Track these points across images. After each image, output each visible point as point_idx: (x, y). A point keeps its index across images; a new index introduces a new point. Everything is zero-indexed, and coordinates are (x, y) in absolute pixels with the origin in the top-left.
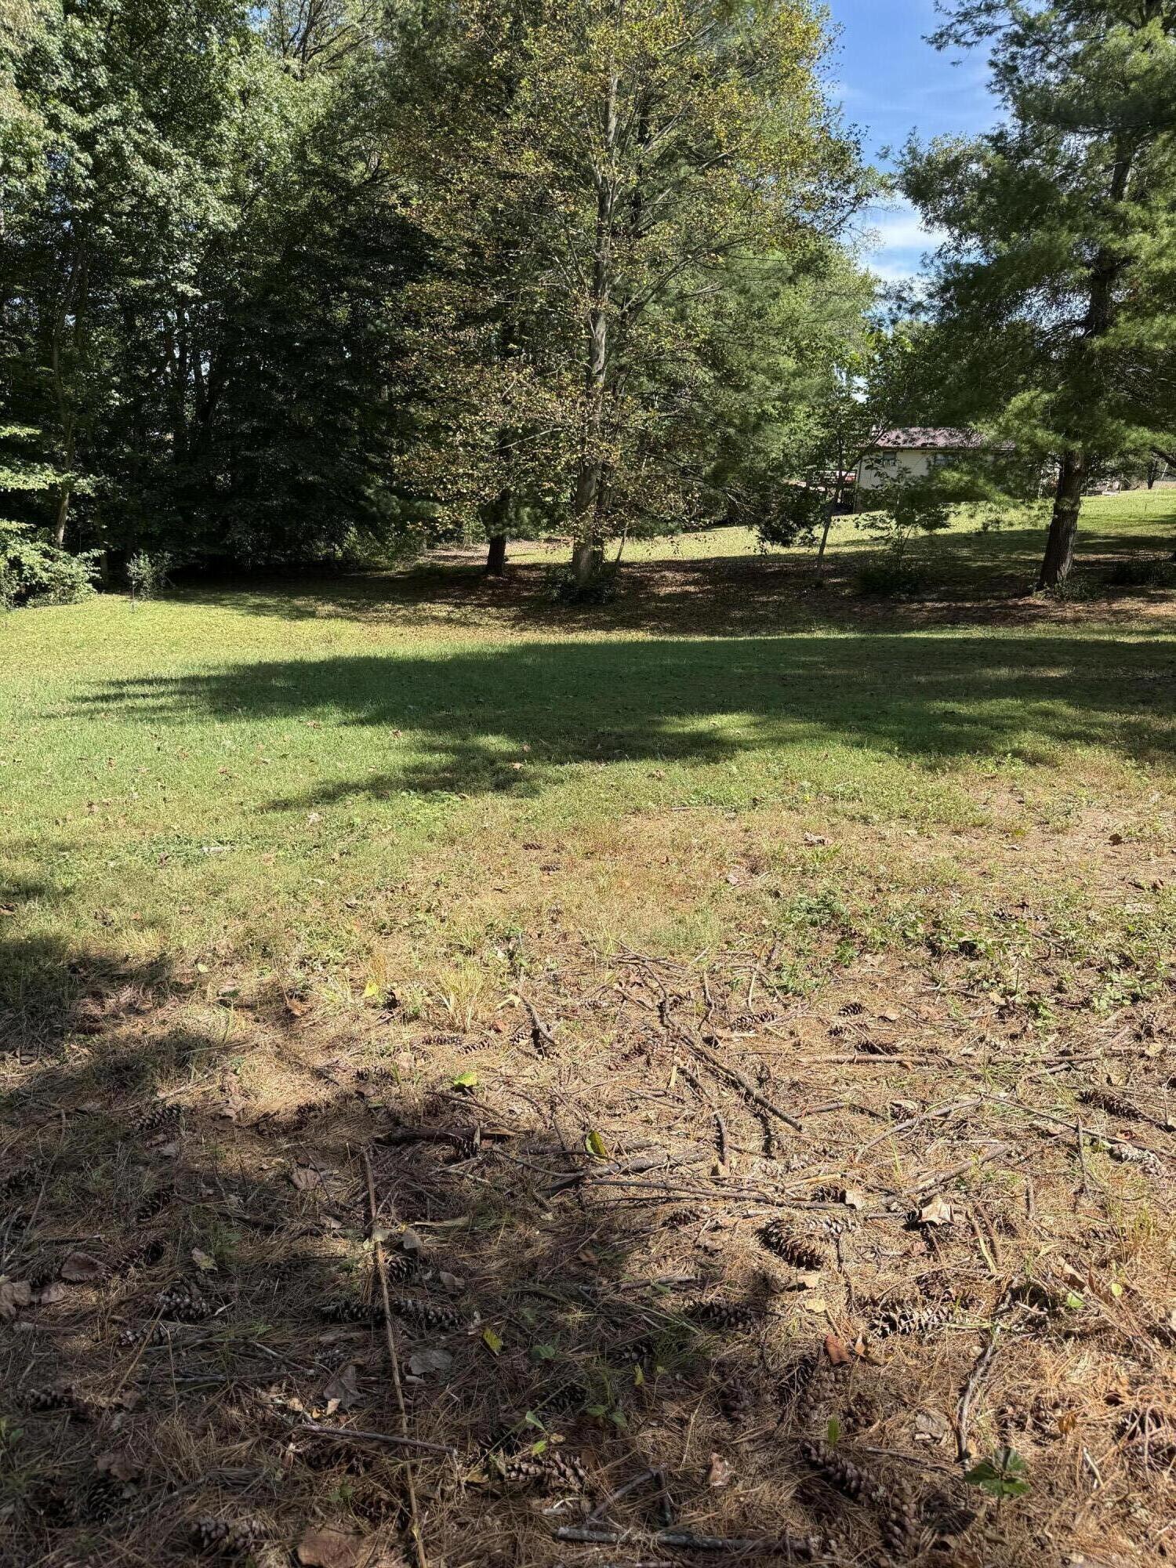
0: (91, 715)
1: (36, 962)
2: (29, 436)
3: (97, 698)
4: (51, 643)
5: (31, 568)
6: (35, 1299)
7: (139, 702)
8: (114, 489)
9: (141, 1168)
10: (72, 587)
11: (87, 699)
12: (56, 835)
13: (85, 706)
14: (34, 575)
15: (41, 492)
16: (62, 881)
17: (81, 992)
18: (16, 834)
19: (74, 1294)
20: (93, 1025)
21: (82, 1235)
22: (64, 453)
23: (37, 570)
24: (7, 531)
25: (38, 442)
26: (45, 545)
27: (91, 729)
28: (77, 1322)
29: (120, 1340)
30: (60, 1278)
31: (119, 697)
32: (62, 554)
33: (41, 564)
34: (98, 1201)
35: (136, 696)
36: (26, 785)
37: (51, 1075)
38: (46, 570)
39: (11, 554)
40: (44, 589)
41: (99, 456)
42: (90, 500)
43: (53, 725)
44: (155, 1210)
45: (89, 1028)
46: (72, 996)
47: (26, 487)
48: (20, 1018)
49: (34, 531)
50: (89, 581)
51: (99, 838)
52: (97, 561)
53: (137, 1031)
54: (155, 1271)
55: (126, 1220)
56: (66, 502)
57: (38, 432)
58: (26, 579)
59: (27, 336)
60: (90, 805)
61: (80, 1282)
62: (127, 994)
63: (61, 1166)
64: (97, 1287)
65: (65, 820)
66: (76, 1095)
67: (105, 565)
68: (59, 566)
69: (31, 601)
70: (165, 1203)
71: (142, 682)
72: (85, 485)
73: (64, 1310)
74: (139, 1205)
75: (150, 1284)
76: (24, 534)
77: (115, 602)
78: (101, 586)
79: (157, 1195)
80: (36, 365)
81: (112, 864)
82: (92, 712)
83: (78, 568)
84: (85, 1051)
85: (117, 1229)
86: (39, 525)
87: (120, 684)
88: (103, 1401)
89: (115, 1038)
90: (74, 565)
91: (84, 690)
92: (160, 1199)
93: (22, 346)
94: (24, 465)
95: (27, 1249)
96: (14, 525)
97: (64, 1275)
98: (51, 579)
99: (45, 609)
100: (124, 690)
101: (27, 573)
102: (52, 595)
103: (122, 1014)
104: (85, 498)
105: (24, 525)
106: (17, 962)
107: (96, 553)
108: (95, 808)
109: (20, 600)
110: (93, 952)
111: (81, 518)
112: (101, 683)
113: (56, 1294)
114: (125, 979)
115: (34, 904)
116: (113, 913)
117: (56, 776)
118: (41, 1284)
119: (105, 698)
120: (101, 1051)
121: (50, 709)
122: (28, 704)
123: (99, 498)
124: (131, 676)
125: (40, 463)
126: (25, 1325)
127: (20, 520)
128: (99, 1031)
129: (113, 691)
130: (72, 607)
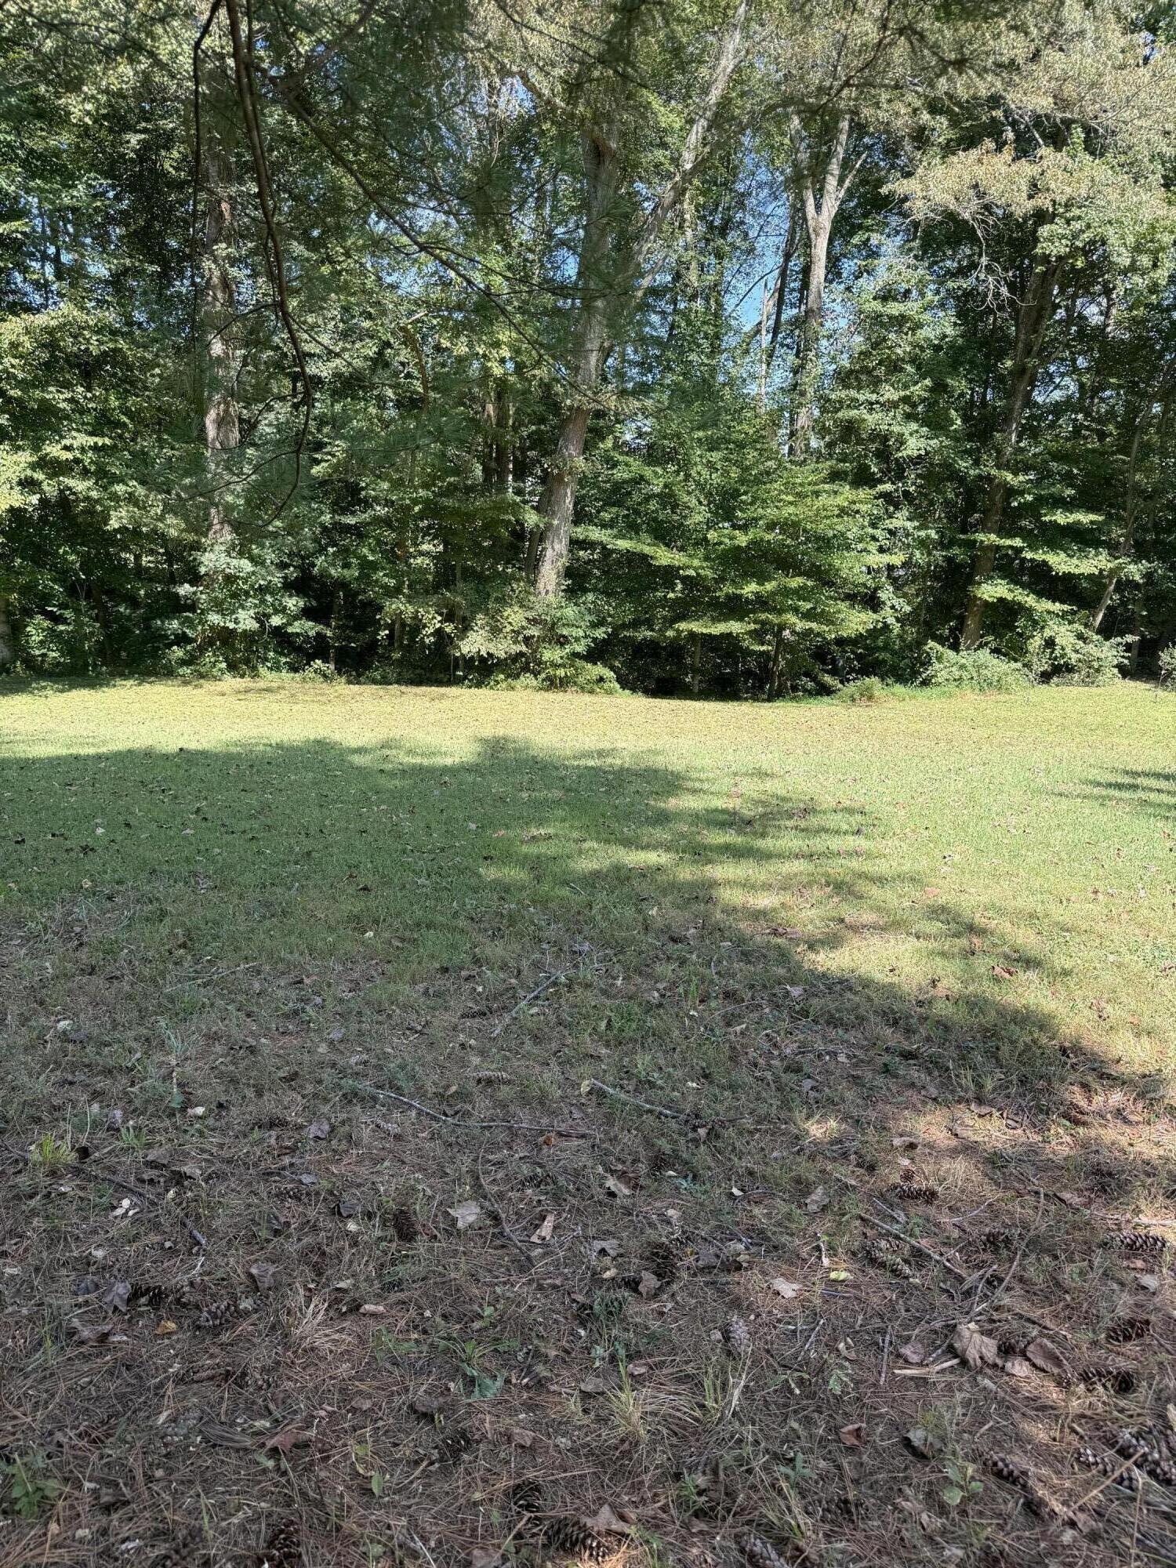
0: (1103, 800)
1: (1031, 1033)
2: (1092, 522)
3: (1110, 785)
4: (1066, 723)
5: (1063, 649)
6: (999, 1362)
7: (1153, 796)
8: (1164, 577)
9: (1115, 1286)
10: (1098, 671)
11: (1099, 784)
12: (1059, 913)
13: (1096, 791)
14: (1063, 656)
15: (1091, 575)
16: (1061, 961)
17: (1071, 1078)
18: (1020, 903)
19: (1036, 1379)
20: (1079, 1116)
21: (1048, 1324)
22: (1122, 540)
23: (1068, 651)
24: (1049, 612)
25: (1099, 529)
26: (1081, 628)
27: (1103, 817)
28: (1037, 1409)
29: (1080, 1454)
30: (1023, 1354)
31: (1134, 787)
32: (1096, 637)
33: (1073, 645)
34: (1068, 1297)
35: (1151, 790)
36: (1033, 858)
37: (1032, 1150)
38: (1077, 652)
39: (1047, 633)
40: (1069, 669)
41: (1156, 542)
42: (1137, 586)
43: (1064, 804)
44: (1127, 1338)
45: (1074, 1117)
46: (1062, 1080)
47: (1077, 571)
48: (1011, 1082)
49: (1074, 613)
50: (1116, 666)
51: (1101, 927)
52: (1128, 647)
53: (1124, 1141)
54: (1122, 1403)
55: (1094, 1332)
56: (1112, 587)
57: (1101, 518)
58: (1055, 659)
59: (1111, 427)
60: (1096, 892)
61: (1044, 1371)
62: (1117, 1098)
63: (1036, 1245)
64: (1059, 1384)
65: (1068, 900)
66: (1055, 1180)
67: (1135, 652)
68: (1090, 648)
69: (1055, 679)
70: (1138, 1335)
71: (1157, 776)
72: (1135, 571)
73: (1026, 1390)
74: (1110, 1324)
75: (1116, 1413)
76: (1063, 616)
77: (1139, 690)
78: (1125, 672)
79: (1131, 1323)
80: (1113, 453)
81: (1111, 958)
82: (1103, 798)
83: (1109, 652)
84: (1068, 1139)
85: (1084, 1337)
86: (1080, 607)
87: (1135, 774)
88: (1058, 1507)
89: (1098, 1138)
90: (1105, 649)
91: (1094, 774)
92: (1131, 1330)
93: (1102, 435)
94: (1080, 550)
95: (997, 1309)
96: (1057, 607)
97: (1029, 1354)
98: (1080, 661)
99: (1066, 689)
100: (1139, 781)
101: (1057, 652)
102: (1076, 675)
103: (1109, 1116)
104: (1131, 584)
105: (1066, 607)
106: (1012, 1026)
107: (1130, 638)
108: (1100, 896)
109: (1046, 677)
110: (1084, 1043)
111: (1123, 603)
112: (1114, 770)
113: (1019, 1368)
114: (1115, 1081)
115: (1032, 975)
116: (1109, 1009)
117: (1064, 855)
118: (1007, 1350)
119: (1119, 786)
120: (1085, 1145)
121: (1062, 788)
122: (1042, 780)
123: (1146, 584)
124: (1147, 768)
125: (1096, 549)
126: (987, 1382)
127: (1062, 602)
128: (1084, 1124)
129: (1127, 780)
130: (1094, 690)
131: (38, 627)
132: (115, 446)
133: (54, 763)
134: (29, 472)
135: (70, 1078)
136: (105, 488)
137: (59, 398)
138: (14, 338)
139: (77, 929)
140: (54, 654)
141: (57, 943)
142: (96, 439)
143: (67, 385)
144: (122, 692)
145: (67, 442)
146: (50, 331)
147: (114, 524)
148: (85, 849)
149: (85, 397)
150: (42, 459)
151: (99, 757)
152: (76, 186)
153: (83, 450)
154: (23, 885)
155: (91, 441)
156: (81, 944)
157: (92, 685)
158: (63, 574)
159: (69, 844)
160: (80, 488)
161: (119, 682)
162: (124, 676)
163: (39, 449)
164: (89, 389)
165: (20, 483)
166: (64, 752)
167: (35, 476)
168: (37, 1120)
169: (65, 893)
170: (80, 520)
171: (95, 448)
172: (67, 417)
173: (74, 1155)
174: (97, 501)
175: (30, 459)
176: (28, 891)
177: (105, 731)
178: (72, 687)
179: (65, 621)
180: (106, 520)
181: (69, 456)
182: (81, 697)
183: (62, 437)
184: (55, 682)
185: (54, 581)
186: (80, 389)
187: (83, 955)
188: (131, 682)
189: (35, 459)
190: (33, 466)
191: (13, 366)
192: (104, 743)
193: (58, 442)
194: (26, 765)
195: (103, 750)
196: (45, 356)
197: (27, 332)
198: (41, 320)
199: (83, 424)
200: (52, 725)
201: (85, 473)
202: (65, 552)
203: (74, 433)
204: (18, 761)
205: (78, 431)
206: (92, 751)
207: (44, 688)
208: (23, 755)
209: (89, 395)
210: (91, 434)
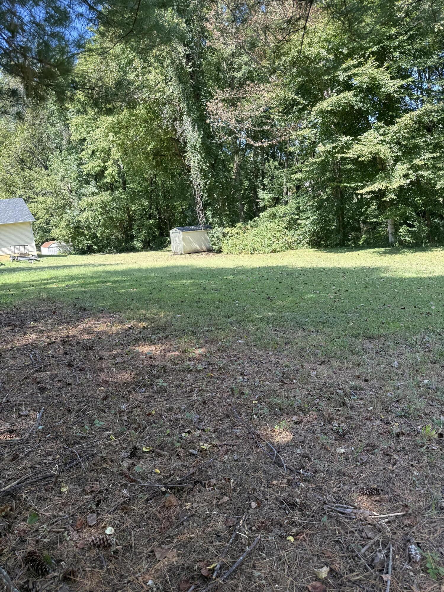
131: (404, 229)
132: (441, 156)
133: (412, 280)
134: (407, 171)
135: (431, 403)
136: (435, 173)
137: (420, 141)
138: (406, 122)
139: (428, 345)
140: (409, 239)
141: (419, 349)
142: (433, 154)
143: (424, 136)
144: (436, 253)
145: (422, 158)
146: (419, 116)
147: (438, 187)
148: (428, 314)
149: (430, 139)
150: (413, 165)
151: (429, 278)
152: (433, 57)
153: (428, 160)
154: (406, 325)
155: (432, 155)
156: (429, 351)
157: (424, 251)
158: (416, 208)
159: (421, 311)
160: (426, 175)
161: (435, 249)
162: (436, 246)
163: (412, 162)
164: (432, 135)
165: (404, 176)
166: (415, 276)
167: (409, 172)
168: (420, 417)
169: (422, 330)
170: (424, 187)
171: (433, 158)
172: (423, 148)
173: (437, 435)
174: (432, 179)
175: (408, 167)
176: (408, 327)
177: (431, 268)
178: (416, 251)
179: (414, 226)
180: (435, 185)
181: (423, 163)
182: (419, 255)
183: (421, 156)
184: (410, 250)
185: (412, 211)
186: (429, 136)
187: (431, 355)
188: (439, 249)
189: (410, 166)
190: (409, 169)
191: (404, 133)
192: (431, 273)
193: (419, 158)
194: (402, 280)
195: (431, 275)
196: (416, 126)
197: (411, 119)
198: (417, 113)
199: (429, 149)
200: (410, 266)
201: (428, 169)
202: (418, 200)
203: (425, 154)
204: (399, 279)
205: (427, 152)
206: (426, 276)
207: (406, 252)
208: (401, 277)
209: (432, 138)
210: (432, 153)
